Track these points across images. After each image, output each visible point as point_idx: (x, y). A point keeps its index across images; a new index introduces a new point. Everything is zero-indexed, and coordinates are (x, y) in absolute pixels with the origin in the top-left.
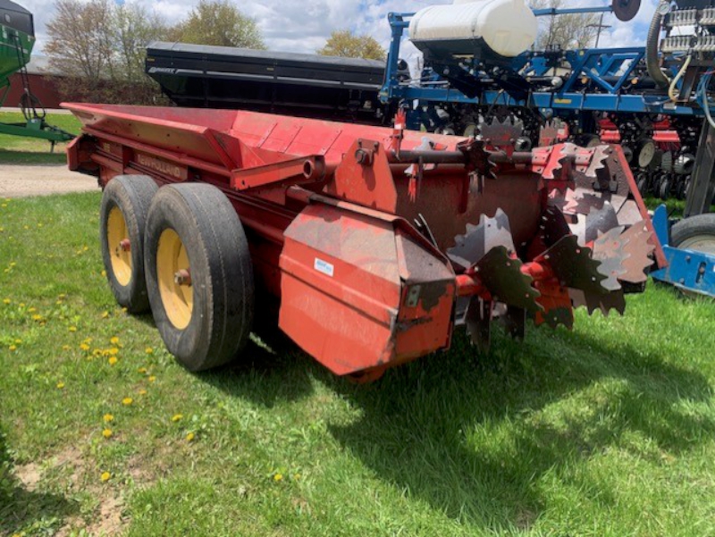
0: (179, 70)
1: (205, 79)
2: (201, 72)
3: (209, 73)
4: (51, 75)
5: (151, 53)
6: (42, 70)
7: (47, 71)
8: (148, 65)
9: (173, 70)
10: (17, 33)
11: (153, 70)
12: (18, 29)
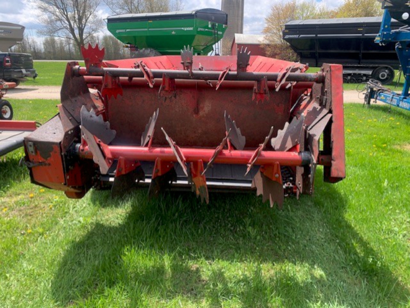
0: (301, 36)
1: (316, 40)
2: (314, 35)
3: (319, 35)
4: (264, 44)
5: (288, 27)
6: (260, 42)
7: (262, 42)
8: (284, 34)
9: (298, 36)
10: (217, 24)
11: (287, 37)
12: (217, 22)
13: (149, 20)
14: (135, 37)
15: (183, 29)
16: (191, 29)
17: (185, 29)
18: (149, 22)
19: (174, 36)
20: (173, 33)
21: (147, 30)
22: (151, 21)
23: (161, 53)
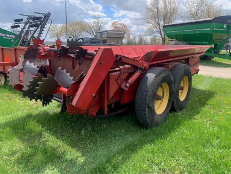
13: (185, 25)
14: (176, 35)
15: (204, 29)
16: (209, 29)
17: (205, 30)
18: (185, 26)
19: (198, 34)
20: (197, 32)
21: (182, 31)
22: (186, 26)
23: (189, 44)
